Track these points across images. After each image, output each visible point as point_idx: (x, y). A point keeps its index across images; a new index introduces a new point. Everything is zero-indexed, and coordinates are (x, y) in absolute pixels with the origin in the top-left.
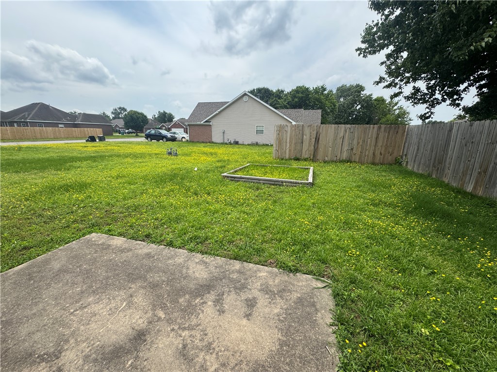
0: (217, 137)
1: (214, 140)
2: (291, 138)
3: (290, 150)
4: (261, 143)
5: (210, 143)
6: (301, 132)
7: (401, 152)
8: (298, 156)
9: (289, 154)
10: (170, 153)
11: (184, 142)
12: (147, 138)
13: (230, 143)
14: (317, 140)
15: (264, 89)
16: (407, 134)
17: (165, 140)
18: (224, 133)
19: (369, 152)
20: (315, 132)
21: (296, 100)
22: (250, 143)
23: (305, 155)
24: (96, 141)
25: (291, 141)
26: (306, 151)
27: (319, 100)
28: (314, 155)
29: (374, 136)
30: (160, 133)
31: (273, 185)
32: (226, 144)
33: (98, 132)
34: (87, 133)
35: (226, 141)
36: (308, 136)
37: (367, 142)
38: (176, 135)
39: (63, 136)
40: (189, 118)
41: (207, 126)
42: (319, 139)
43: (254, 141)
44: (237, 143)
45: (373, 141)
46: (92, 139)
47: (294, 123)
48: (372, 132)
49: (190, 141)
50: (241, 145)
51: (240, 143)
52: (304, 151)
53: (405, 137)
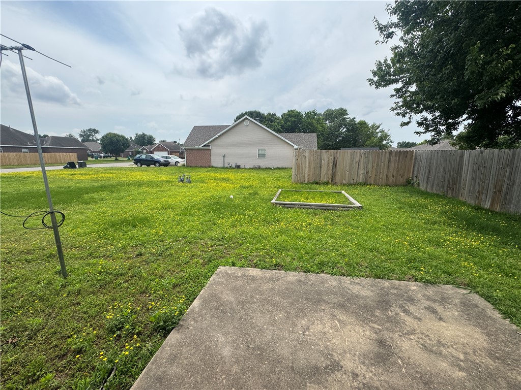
0: (216, 161)
1: (214, 164)
2: (309, 163)
3: (309, 175)
4: (264, 167)
5: (209, 167)
6: (319, 157)
7: (411, 174)
8: (317, 180)
9: (308, 179)
10: (182, 181)
11: (180, 167)
12: (136, 163)
13: (231, 168)
14: (335, 164)
15: (255, 112)
16: (416, 159)
17: (157, 165)
18: (224, 157)
19: (383, 175)
20: (332, 157)
21: (289, 123)
22: (252, 167)
23: (324, 179)
24: (76, 167)
25: (309, 166)
26: (324, 175)
27: (311, 124)
28: (332, 178)
29: (387, 160)
30: (152, 158)
31: (325, 210)
32: (227, 168)
33: (73, 157)
34: (58, 158)
35: (226, 165)
36: (326, 161)
37: (381, 166)
38: (169, 160)
39: (29, 162)
40: (186, 142)
41: (206, 150)
42: (336, 163)
43: (257, 165)
44: (238, 167)
45: (386, 165)
46: (72, 165)
47: (296, 147)
48: (385, 157)
49: (188, 166)
50: (243, 169)
51: (241, 167)
52: (322, 176)
53: (413, 161)
